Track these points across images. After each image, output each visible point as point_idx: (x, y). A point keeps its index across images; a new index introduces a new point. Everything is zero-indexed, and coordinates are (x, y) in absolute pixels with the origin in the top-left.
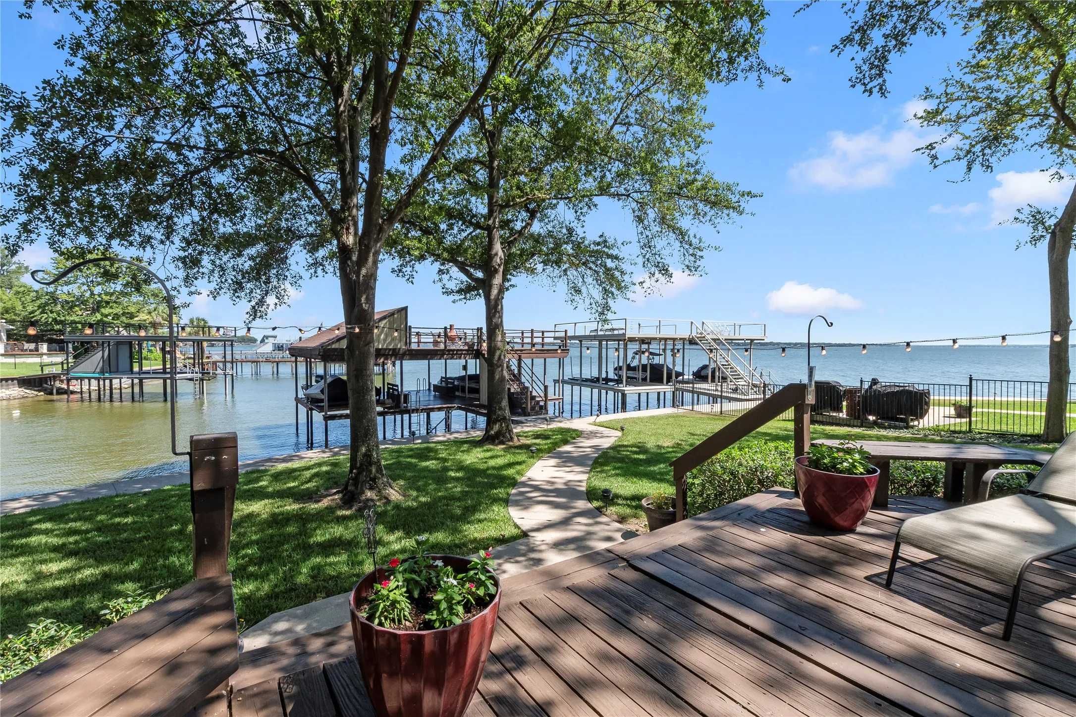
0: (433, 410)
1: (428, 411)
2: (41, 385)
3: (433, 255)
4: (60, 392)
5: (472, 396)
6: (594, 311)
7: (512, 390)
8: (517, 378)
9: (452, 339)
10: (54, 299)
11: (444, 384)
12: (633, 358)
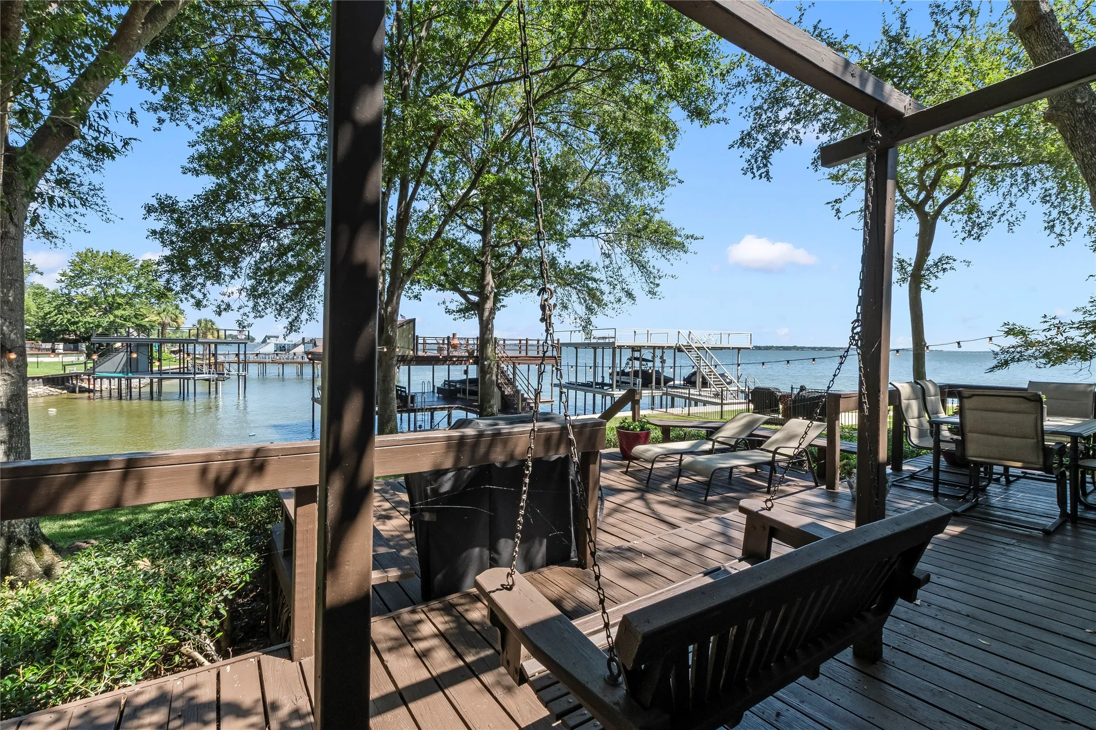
0: (435, 409)
1: (432, 411)
2: (63, 384)
3: (439, 285)
4: (82, 390)
5: (472, 398)
6: (578, 325)
7: (506, 393)
8: (511, 383)
9: (455, 347)
10: (70, 301)
11: (447, 387)
12: (627, 364)
